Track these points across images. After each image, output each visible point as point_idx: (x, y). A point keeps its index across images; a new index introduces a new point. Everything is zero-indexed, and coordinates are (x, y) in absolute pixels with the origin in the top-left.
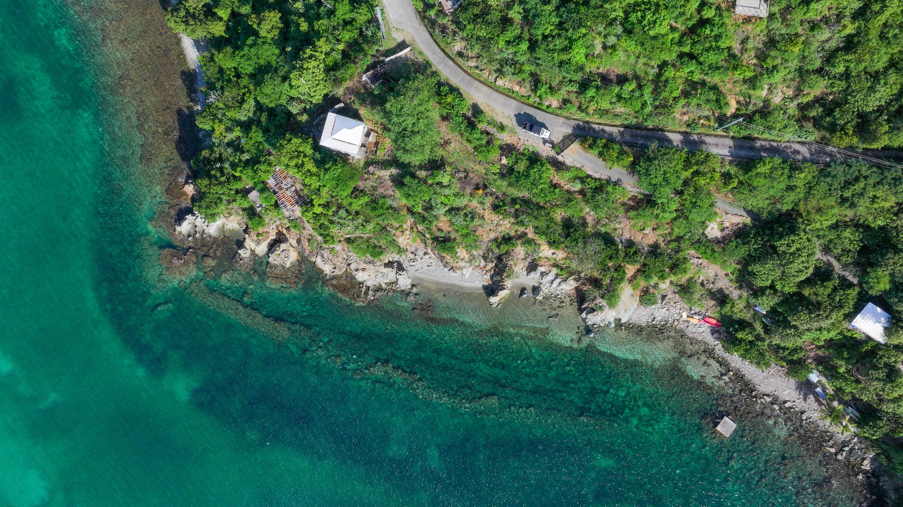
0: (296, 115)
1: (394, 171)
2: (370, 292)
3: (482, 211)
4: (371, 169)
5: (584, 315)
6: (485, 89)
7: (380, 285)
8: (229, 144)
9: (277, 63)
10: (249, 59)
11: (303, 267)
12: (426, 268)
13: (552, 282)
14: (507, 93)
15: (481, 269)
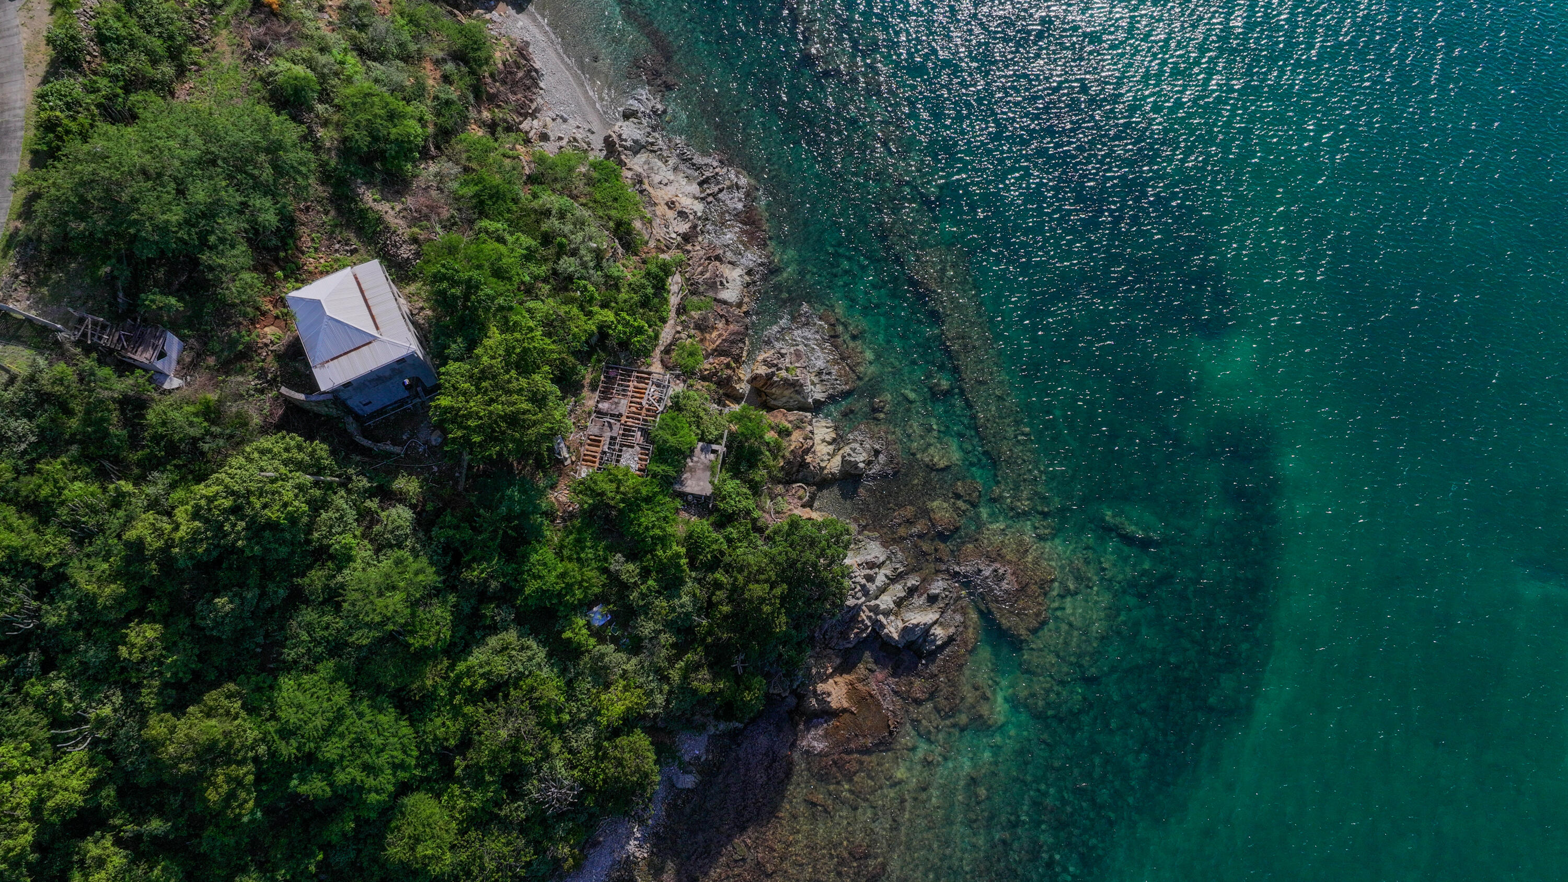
1: (369, 197)
2: (706, 174)
4: (405, 252)
7: (676, 169)
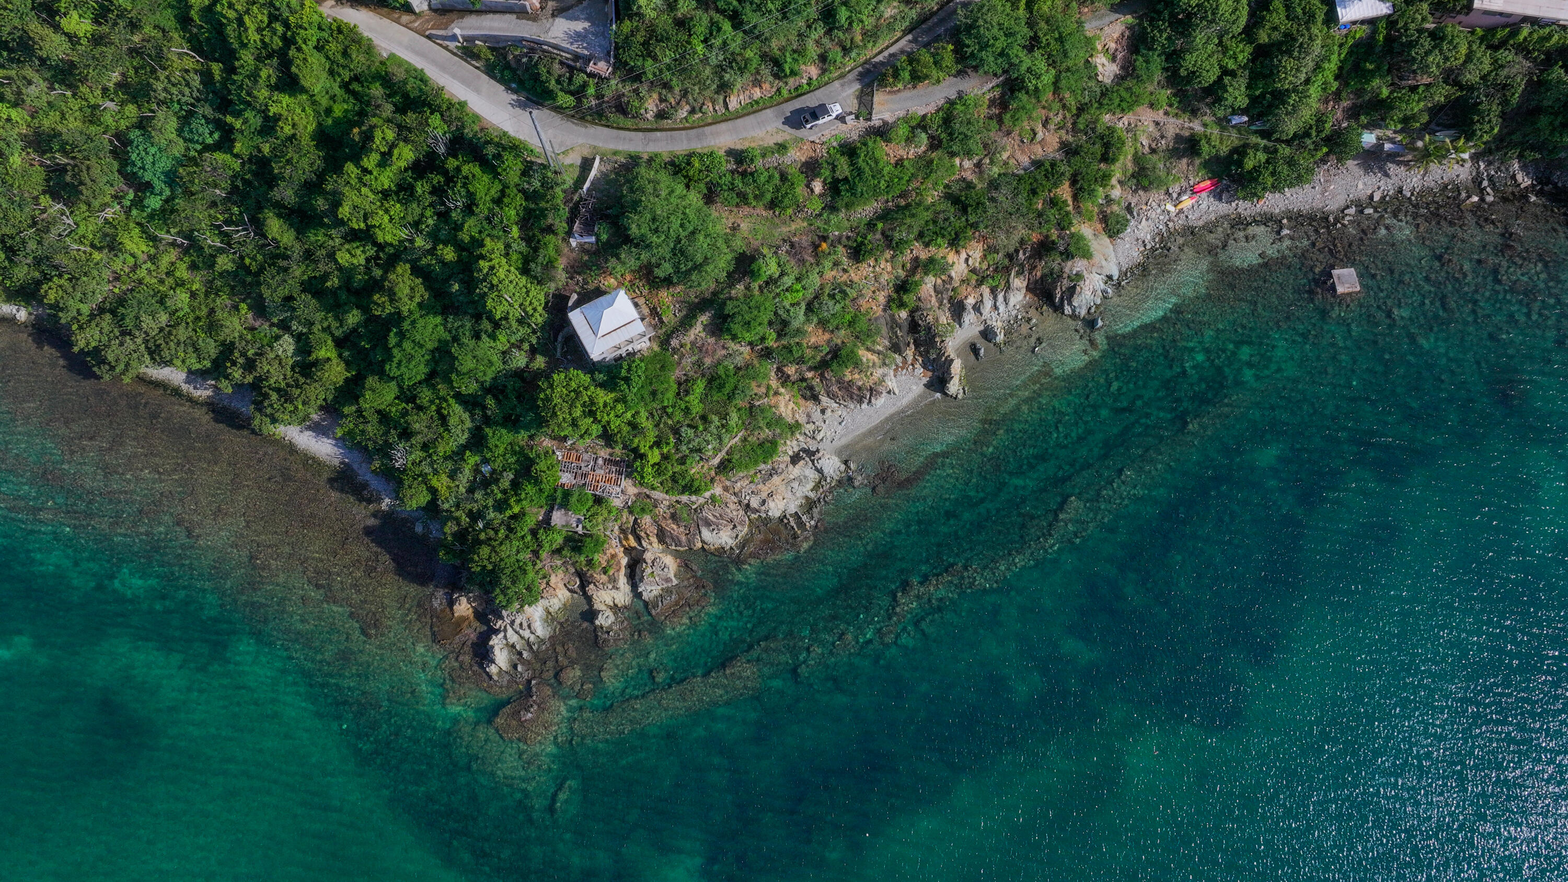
0: (527, 366)
1: (704, 318)
2: (804, 518)
3: (845, 277)
4: (674, 342)
5: (1068, 310)
6: (723, 126)
7: (807, 498)
8: (471, 491)
9: (450, 332)
10: (411, 358)
11: (695, 568)
12: (840, 427)
13: (996, 307)
14: (751, 110)
15: (903, 368)
